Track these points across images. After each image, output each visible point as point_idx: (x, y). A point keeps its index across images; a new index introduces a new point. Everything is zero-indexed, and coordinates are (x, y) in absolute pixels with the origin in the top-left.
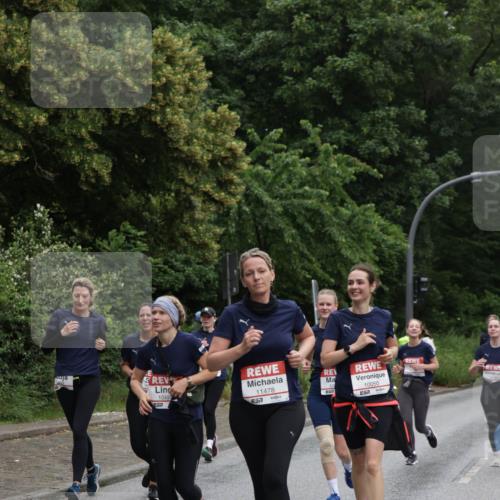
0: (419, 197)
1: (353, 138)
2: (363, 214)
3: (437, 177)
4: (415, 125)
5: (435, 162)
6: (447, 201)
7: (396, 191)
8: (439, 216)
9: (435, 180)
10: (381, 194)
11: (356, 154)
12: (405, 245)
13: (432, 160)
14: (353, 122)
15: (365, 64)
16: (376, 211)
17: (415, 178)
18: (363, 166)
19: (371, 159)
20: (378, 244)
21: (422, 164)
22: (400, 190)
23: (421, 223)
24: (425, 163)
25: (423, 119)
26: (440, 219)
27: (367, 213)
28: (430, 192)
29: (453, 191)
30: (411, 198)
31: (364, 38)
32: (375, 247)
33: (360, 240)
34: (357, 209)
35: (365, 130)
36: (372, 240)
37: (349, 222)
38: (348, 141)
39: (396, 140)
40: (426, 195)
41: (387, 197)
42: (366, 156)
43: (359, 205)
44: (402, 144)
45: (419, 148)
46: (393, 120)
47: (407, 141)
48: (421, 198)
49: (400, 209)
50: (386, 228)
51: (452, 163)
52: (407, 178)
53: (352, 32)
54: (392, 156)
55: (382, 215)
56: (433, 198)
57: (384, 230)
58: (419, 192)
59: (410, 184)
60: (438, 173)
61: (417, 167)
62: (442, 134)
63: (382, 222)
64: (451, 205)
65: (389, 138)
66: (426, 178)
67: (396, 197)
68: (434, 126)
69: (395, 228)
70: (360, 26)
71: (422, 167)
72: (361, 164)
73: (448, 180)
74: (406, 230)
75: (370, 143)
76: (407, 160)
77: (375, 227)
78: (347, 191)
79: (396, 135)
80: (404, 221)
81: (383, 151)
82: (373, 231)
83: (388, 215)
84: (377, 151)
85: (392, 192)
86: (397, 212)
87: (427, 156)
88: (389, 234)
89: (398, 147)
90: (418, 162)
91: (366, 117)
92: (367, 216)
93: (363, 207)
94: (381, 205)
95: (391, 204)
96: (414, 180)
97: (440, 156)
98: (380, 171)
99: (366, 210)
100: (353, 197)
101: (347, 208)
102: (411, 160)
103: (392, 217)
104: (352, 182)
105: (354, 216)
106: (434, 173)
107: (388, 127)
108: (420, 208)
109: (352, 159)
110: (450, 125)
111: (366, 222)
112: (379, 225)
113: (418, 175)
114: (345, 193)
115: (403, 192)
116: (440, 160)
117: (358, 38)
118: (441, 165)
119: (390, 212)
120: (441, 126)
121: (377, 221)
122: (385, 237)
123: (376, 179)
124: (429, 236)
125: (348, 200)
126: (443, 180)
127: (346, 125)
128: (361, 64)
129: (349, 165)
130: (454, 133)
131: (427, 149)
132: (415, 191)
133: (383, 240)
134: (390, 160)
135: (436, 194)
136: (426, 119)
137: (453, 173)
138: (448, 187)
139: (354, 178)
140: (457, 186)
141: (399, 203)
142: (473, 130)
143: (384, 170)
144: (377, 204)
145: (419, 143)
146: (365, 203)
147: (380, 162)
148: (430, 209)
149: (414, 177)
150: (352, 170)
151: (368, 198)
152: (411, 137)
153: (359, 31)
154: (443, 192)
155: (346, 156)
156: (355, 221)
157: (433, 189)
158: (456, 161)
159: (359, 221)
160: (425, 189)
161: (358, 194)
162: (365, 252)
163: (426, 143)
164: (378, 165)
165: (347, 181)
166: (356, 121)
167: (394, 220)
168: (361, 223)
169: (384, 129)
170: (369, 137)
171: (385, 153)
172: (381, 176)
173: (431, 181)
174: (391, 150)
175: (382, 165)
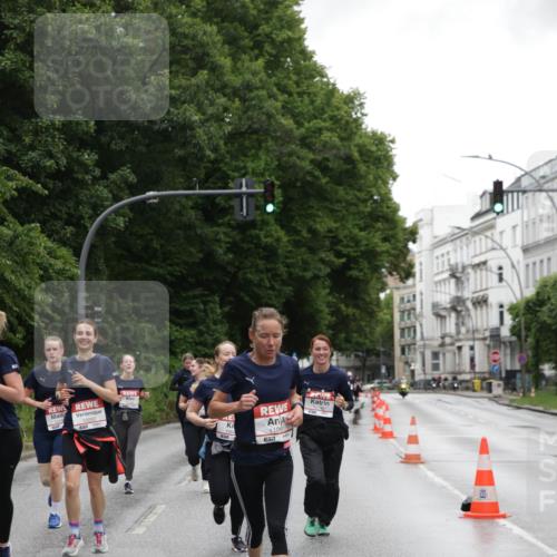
0: (90, 218)
1: (13, 148)
2: (27, 235)
3: (110, 196)
4: (85, 137)
5: (107, 179)
6: (121, 222)
7: (64, 209)
8: (113, 239)
9: (107, 199)
10: (48, 213)
11: (17, 167)
12: (76, 270)
13: (104, 176)
14: (13, 130)
15: (24, 65)
16: (42, 232)
17: (86, 195)
18: (25, 181)
19: (34, 172)
20: (45, 270)
21: (93, 181)
22: (69, 208)
23: (93, 247)
24: (95, 179)
25: (92, 131)
26: (115, 243)
27: (32, 234)
28: (102, 212)
29: (128, 211)
30: (82, 217)
31: (22, 35)
32: (42, 272)
33: (24, 264)
34: (20, 229)
35: (27, 140)
36: (38, 264)
37: (11, 244)
38: (9, 152)
39: (63, 152)
40: (98, 215)
41: (55, 216)
42: (29, 170)
43: (22, 224)
44: (69, 158)
45: (89, 162)
46: (58, 130)
47: (75, 155)
48: (92, 218)
49: (70, 229)
50: (54, 251)
51: (125, 181)
52: (76, 196)
53: (8, 28)
54: (59, 171)
55: (49, 236)
56: (106, 219)
57: (51, 253)
58: (90, 211)
59: (79, 203)
60: (111, 191)
61: (87, 184)
62: (113, 146)
63: (50, 244)
64: (126, 227)
65: (54, 151)
66: (98, 197)
67: (65, 216)
68: (104, 139)
69: (64, 251)
70: (17, 21)
71: (93, 184)
72: (22, 178)
73: (122, 199)
74: (77, 254)
75: (33, 154)
76: (75, 176)
77: (41, 250)
78: (7, 208)
79: (61, 147)
80: (73, 244)
81: (48, 164)
82: (39, 254)
83: (56, 237)
84: (41, 163)
85: (60, 211)
86: (65, 234)
87: (97, 172)
88: (56, 258)
89: (65, 161)
90: (88, 177)
91: (28, 126)
92: (31, 238)
93: (27, 226)
94: (48, 225)
95: (59, 224)
96: (84, 199)
97: (112, 173)
98: (45, 186)
99: (30, 230)
100: (15, 216)
101: (8, 227)
102: (80, 176)
103: (60, 238)
104: (12, 197)
105: (16, 237)
106: (106, 191)
107: (53, 137)
108: (92, 230)
109: (12, 171)
110: (122, 138)
111: (31, 244)
112: (45, 248)
113: (87, 192)
114: (5, 210)
115: (72, 211)
116: (112, 177)
117: (15, 35)
118: (114, 182)
119: (58, 233)
120: (112, 138)
121: (43, 243)
122: (52, 261)
123: (41, 196)
124: (102, 261)
125: (10, 218)
126: (116, 199)
127: (5, 133)
128: (20, 65)
129: (9, 178)
130: (127, 147)
131: (98, 164)
132: (86, 211)
133: (51, 265)
134: (57, 175)
135: (110, 214)
136: (95, 131)
137: (127, 192)
138: (122, 207)
139: (15, 193)
140: (132, 206)
141: (68, 223)
142: (148, 146)
143: (51, 186)
144: (43, 223)
145: (88, 157)
146: (29, 223)
147: (46, 177)
148: (103, 231)
149: (84, 195)
150: (12, 184)
151: (33, 216)
152: (79, 150)
153: (15, 28)
154: (116, 212)
155: (5, 168)
156: (18, 242)
157: (106, 208)
158: (131, 179)
159: (22, 242)
160: (97, 209)
161: (22, 212)
162: (31, 278)
163: (96, 157)
164: (43, 180)
165: (8, 196)
166: (16, 129)
167: (63, 242)
168: (24, 245)
169: (49, 139)
170: (32, 147)
171: (50, 166)
172: (46, 192)
173: (103, 199)
174: (57, 163)
175: (48, 180)
